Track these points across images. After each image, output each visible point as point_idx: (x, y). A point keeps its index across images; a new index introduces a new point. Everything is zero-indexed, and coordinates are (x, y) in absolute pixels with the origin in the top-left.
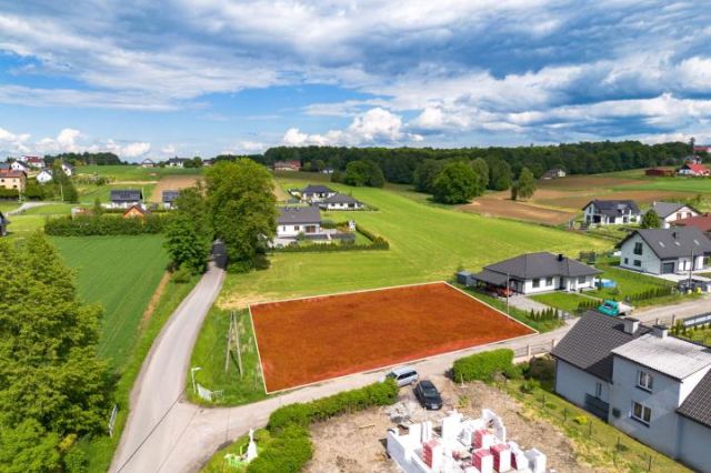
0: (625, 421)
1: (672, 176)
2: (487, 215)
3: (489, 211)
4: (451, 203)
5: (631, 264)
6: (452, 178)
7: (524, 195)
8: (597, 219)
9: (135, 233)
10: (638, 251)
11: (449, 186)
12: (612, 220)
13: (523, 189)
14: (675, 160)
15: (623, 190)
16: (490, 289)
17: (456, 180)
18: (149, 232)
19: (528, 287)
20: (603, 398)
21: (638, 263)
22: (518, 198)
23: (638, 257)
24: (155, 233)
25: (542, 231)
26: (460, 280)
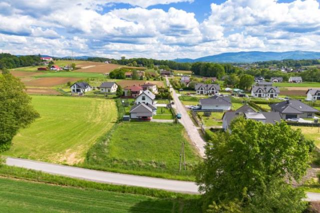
1: (49, 70)
8: (78, 91)
23: (143, 101)
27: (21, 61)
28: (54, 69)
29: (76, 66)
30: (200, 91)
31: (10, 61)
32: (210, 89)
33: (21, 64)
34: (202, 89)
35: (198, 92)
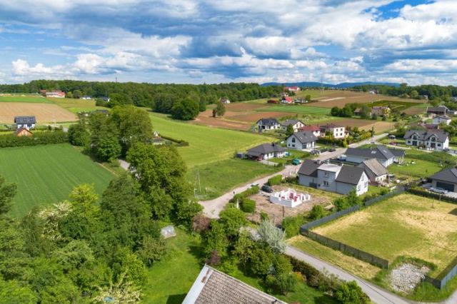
0: (322, 186)
1: (279, 103)
2: (211, 126)
3: (212, 124)
4: (186, 120)
5: (291, 146)
6: (185, 106)
7: (219, 114)
8: (264, 127)
9: (34, 145)
10: (294, 141)
11: (184, 111)
12: (270, 128)
13: (220, 111)
14: (277, 95)
15: (261, 111)
16: (255, 158)
17: (188, 107)
18: (42, 144)
19: (266, 157)
20: (315, 182)
21: (294, 146)
22: (217, 116)
23: (293, 143)
24: (46, 144)
25: (242, 133)
26: (238, 156)
27: (260, 93)
28: (285, 101)
29: (312, 99)
30: (412, 140)
31: (249, 93)
32: (429, 139)
33: (260, 96)
34: (415, 138)
35: (409, 142)
